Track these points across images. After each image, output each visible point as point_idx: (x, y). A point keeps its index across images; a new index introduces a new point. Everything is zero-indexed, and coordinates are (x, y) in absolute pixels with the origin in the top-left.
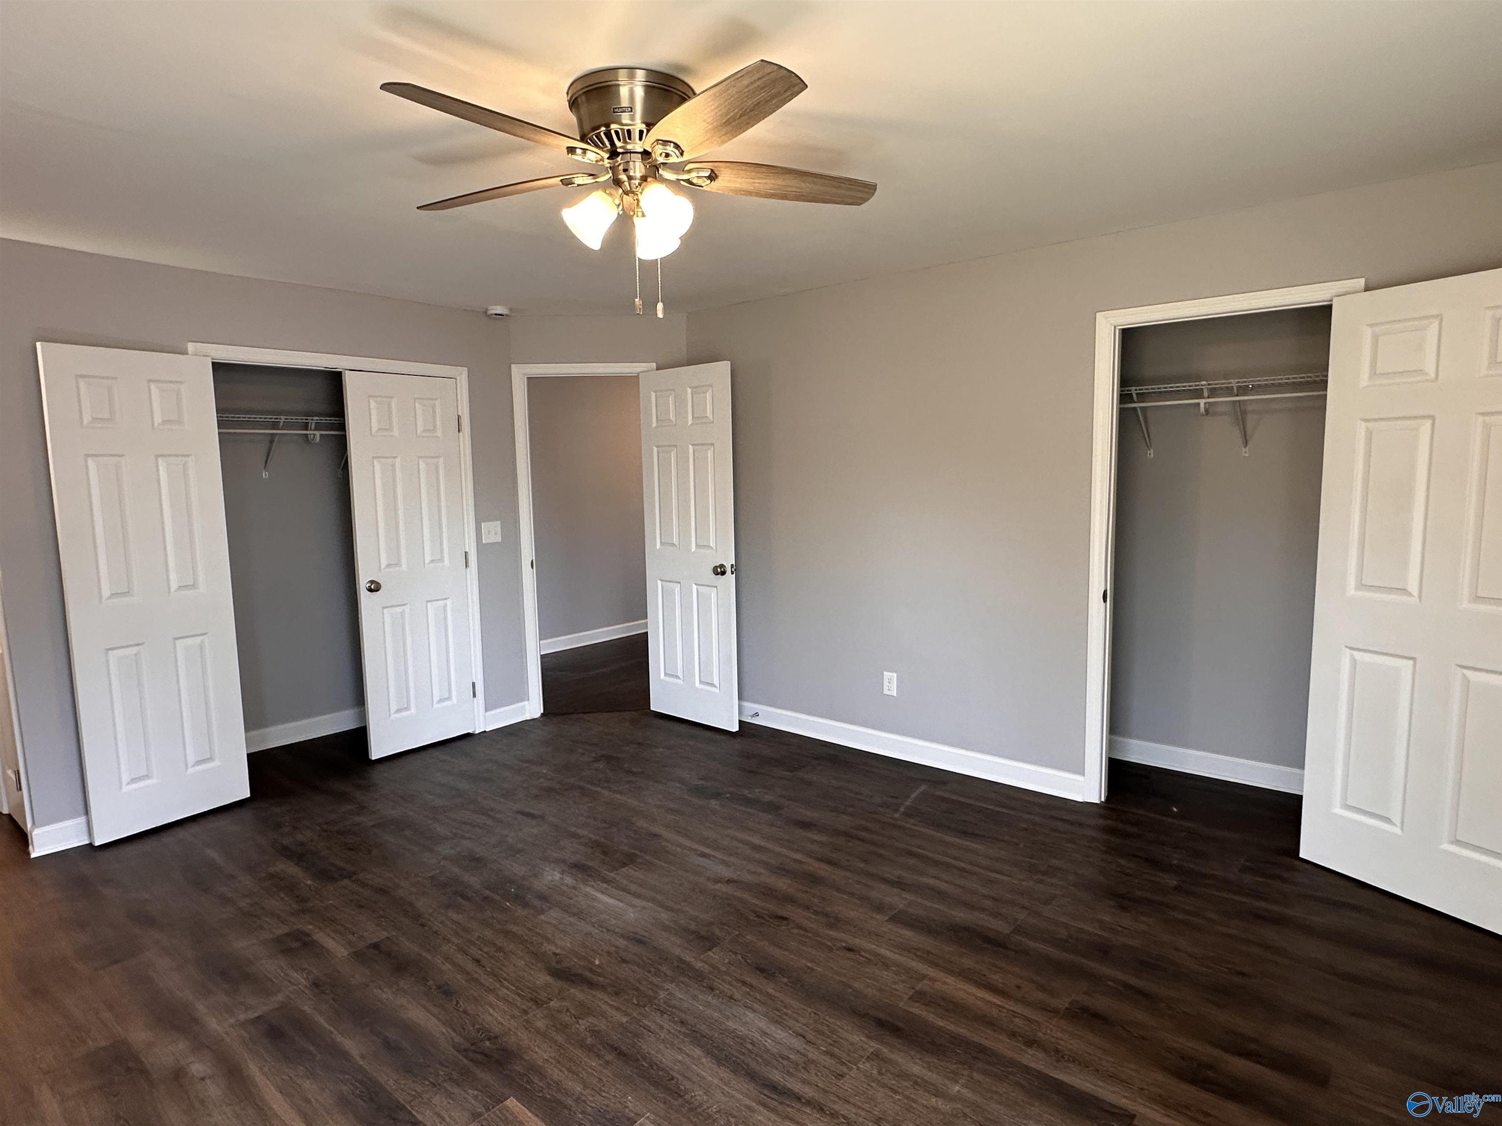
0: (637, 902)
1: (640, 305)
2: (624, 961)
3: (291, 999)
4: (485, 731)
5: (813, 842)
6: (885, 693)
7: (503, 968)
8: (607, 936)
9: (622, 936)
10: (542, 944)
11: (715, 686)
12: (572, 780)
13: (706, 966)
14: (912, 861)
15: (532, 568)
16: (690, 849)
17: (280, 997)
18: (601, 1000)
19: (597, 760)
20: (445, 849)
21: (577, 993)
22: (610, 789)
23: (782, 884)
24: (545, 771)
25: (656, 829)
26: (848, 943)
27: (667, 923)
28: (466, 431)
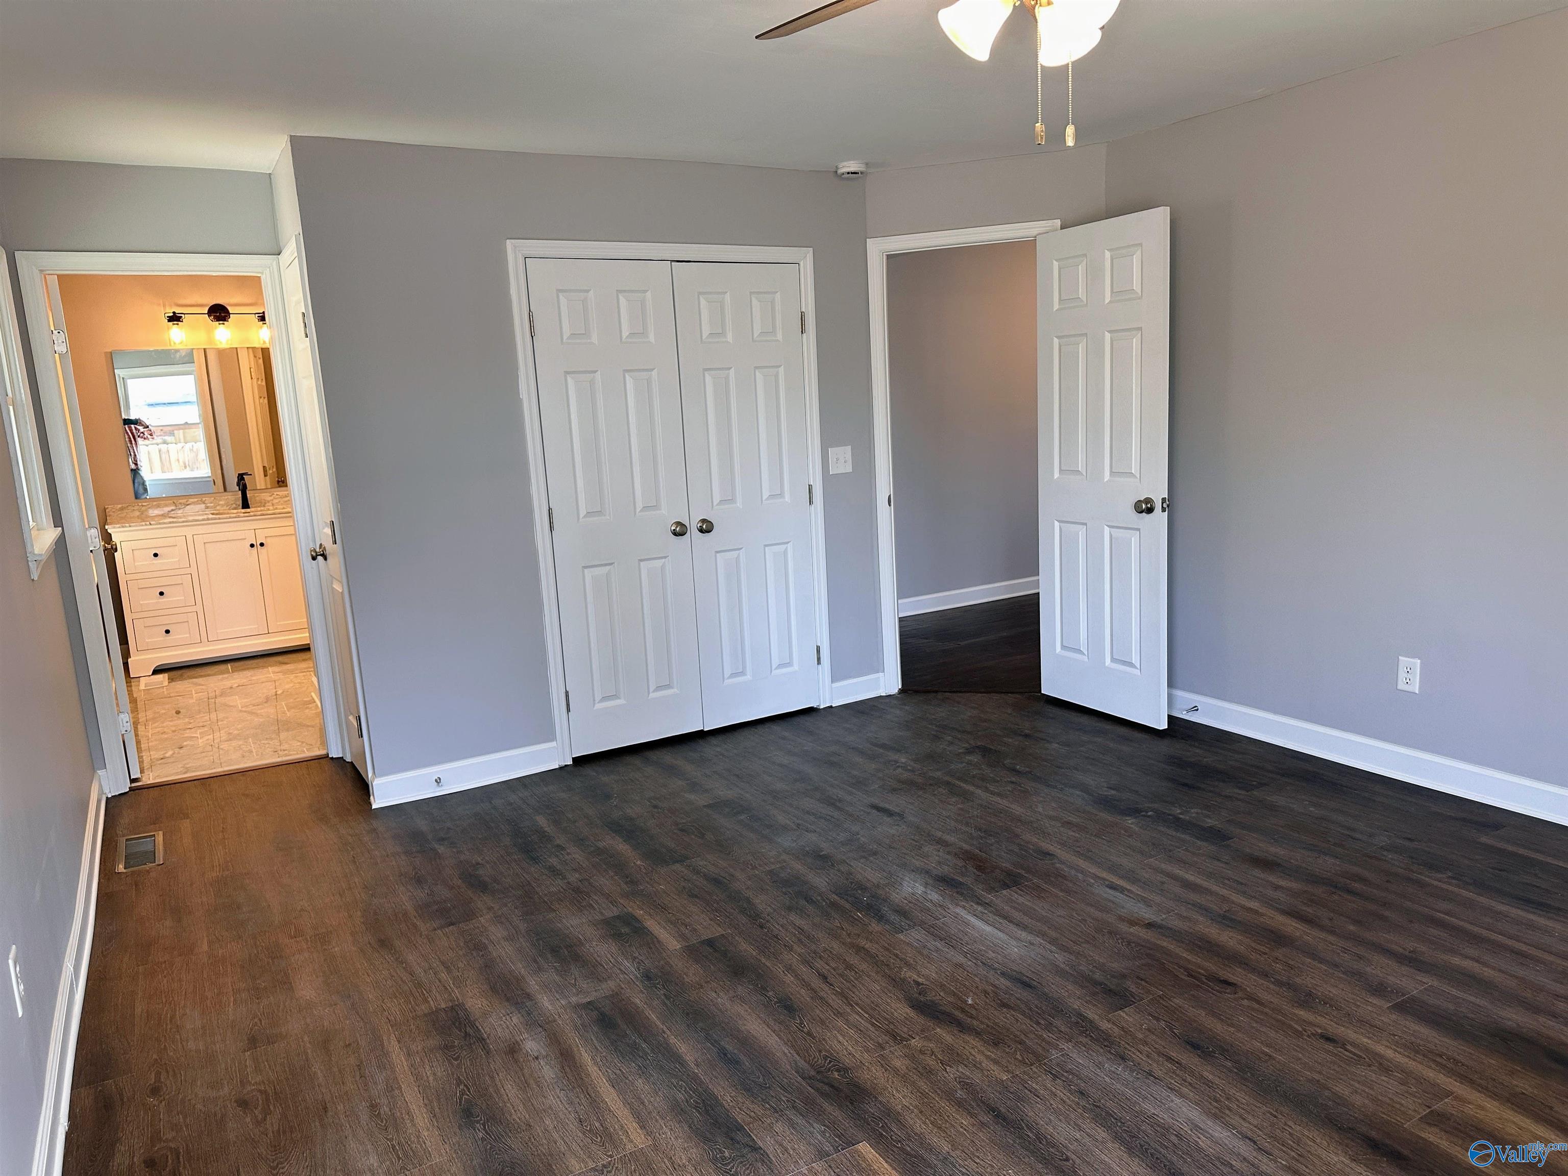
0: (1024, 935)
1: (1042, 131)
2: (1004, 1005)
3: (622, 988)
4: (831, 707)
5: (1277, 888)
6: (1399, 687)
7: (855, 990)
8: (982, 971)
9: (1003, 974)
10: (900, 968)
11: (1135, 667)
12: (938, 774)
13: (1116, 1029)
14: (1433, 931)
15: (890, 505)
16: (1096, 877)
17: (611, 984)
18: (973, 1047)
19: (969, 752)
20: (786, 841)
21: (944, 1034)
22: (987, 790)
23: (1229, 939)
24: (903, 760)
25: (1046, 845)
26: (1325, 1029)
27: (1062, 966)
28: (811, 332)
